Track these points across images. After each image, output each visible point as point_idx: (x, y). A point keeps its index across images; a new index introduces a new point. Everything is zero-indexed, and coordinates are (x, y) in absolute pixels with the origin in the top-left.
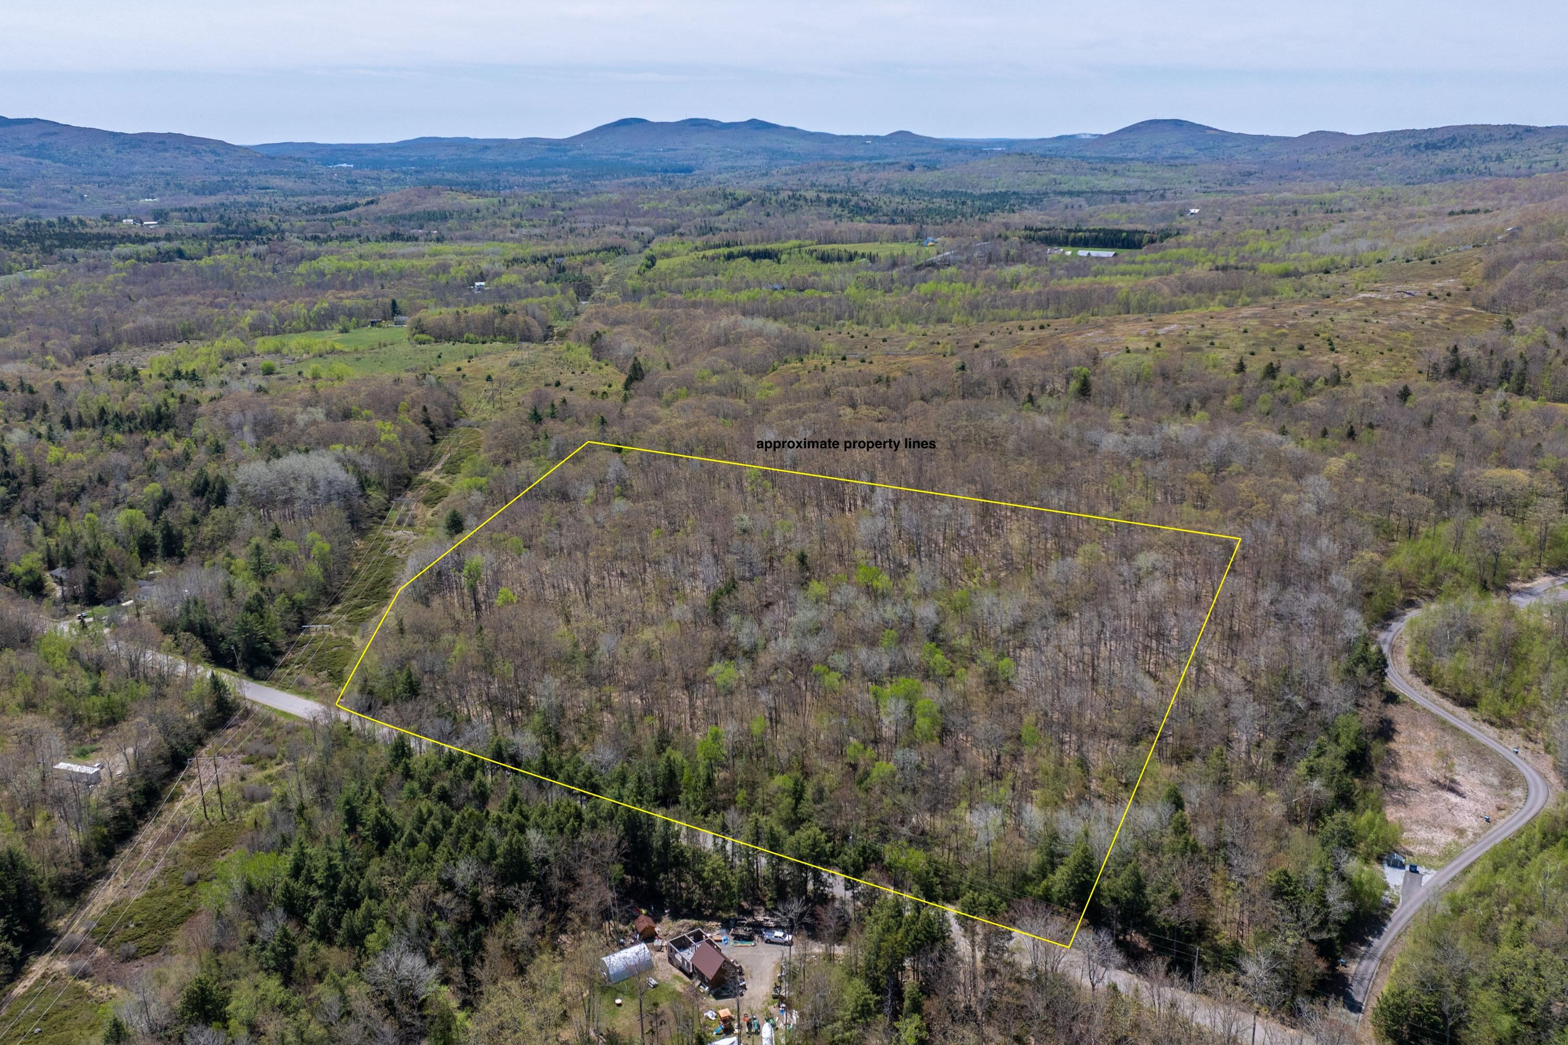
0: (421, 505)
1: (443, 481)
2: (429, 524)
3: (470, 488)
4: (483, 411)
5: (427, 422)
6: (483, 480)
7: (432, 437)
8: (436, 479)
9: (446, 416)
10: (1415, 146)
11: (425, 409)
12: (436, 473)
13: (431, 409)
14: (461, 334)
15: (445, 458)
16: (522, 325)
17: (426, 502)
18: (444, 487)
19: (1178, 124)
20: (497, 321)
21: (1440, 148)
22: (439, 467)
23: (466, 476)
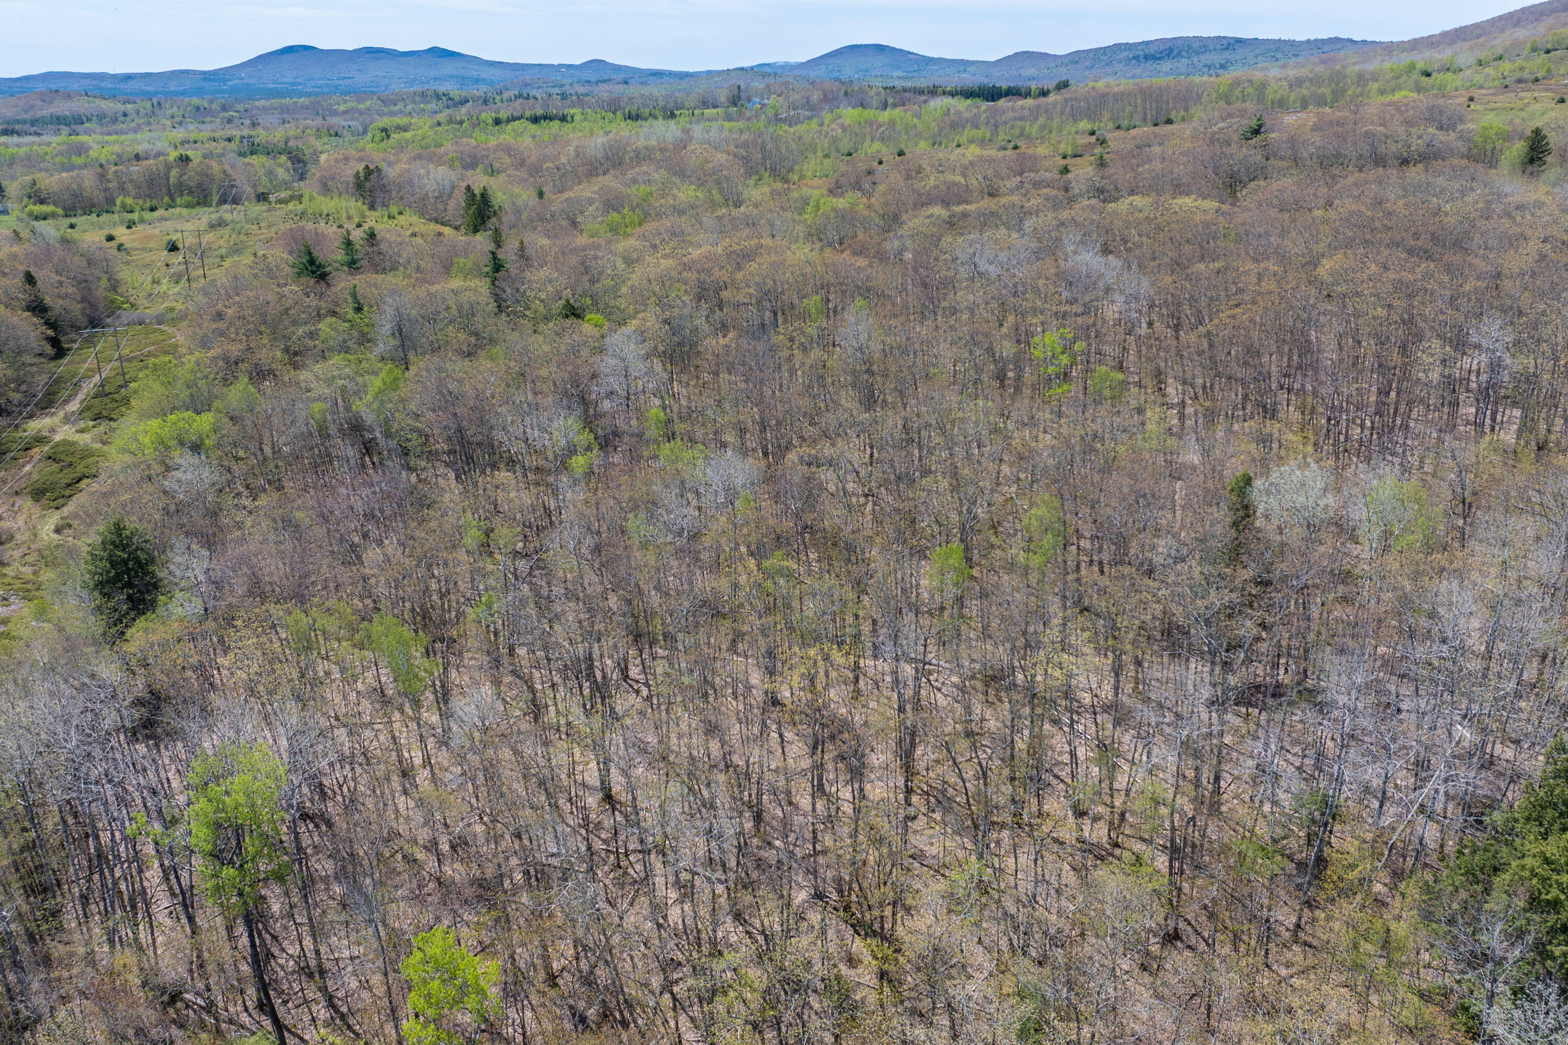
0: (27, 503)
1: (84, 439)
2: (47, 558)
3: (162, 444)
4: (165, 296)
5: (38, 308)
6: (204, 422)
7: (54, 342)
8: (65, 433)
9: (87, 300)
10: (1134, 58)
11: (30, 279)
12: (66, 419)
13: (46, 277)
14: (111, 201)
15: (89, 387)
16: (219, 176)
17: (38, 494)
18: (87, 453)
19: (880, 49)
20: (174, 173)
21: (1160, 59)
22: (74, 406)
23: (145, 416)
